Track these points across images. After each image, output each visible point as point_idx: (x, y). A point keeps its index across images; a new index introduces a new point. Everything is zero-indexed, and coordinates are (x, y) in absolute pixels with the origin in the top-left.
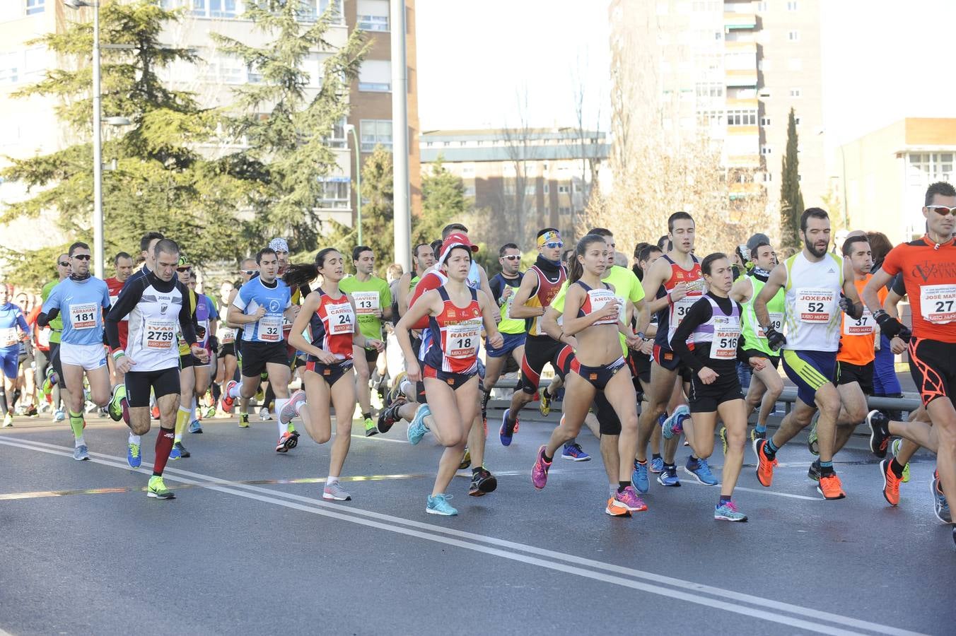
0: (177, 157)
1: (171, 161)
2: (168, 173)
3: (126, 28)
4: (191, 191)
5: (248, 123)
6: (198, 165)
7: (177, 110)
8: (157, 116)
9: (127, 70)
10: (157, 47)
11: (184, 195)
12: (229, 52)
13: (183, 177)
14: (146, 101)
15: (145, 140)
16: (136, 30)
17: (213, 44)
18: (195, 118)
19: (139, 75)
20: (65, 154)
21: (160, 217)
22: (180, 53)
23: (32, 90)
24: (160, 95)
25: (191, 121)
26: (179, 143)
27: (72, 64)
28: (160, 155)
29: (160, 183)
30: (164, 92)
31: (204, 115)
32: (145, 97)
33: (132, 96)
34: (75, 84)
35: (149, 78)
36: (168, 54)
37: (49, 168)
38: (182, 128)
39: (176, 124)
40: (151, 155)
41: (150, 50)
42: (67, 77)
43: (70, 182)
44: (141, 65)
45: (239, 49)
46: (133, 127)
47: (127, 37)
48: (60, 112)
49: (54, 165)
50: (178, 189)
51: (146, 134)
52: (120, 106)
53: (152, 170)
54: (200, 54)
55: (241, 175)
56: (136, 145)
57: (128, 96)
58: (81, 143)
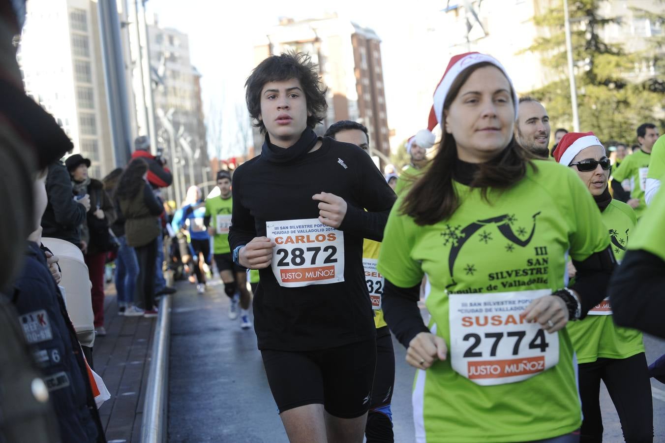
0: (616, 83)
1: (612, 86)
2: (610, 93)
3: (579, 8)
4: (626, 103)
5: (656, 59)
6: (629, 87)
7: (613, 54)
8: (601, 59)
9: (581, 34)
10: (599, 18)
11: (622, 106)
12: (641, 18)
13: (620, 95)
14: (595, 51)
15: (595, 76)
16: (585, 9)
17: (630, 13)
18: (624, 59)
19: (588, 36)
20: (549, 87)
21: (609, 120)
22: (612, 20)
23: (526, 50)
24: (602, 47)
25: (622, 60)
26: (616, 75)
27: (547, 32)
28: (606, 83)
29: (607, 100)
30: (605, 45)
31: (630, 57)
32: (593, 48)
33: (587, 49)
34: (551, 45)
35: (595, 37)
36: (604, 21)
37: (540, 96)
38: (618, 65)
39: (613, 63)
40: (600, 84)
41: (595, 21)
42: (546, 41)
43: (553, 104)
44: (590, 29)
45: (648, 15)
46: (588, 68)
47: (580, 14)
48: (544, 62)
49: (543, 94)
50: (618, 102)
51: (596, 71)
52: (579, 54)
53: (602, 92)
54: (624, 20)
55: (655, 90)
56: (591, 77)
57: (583, 49)
58: (557, 79)
